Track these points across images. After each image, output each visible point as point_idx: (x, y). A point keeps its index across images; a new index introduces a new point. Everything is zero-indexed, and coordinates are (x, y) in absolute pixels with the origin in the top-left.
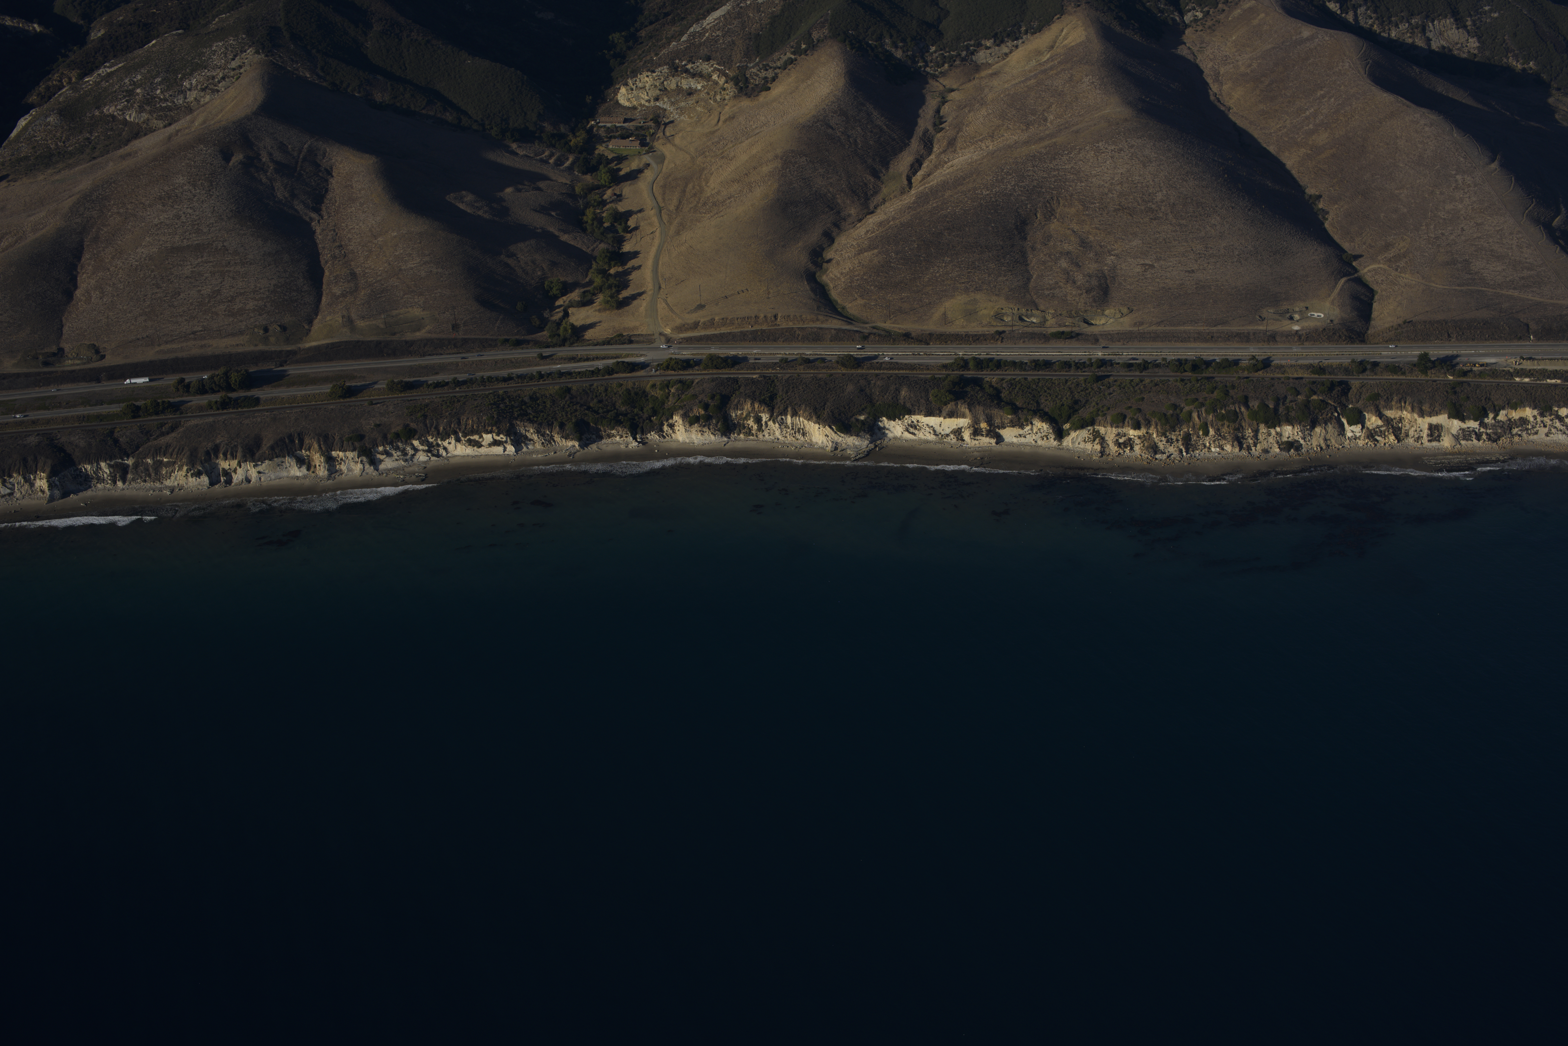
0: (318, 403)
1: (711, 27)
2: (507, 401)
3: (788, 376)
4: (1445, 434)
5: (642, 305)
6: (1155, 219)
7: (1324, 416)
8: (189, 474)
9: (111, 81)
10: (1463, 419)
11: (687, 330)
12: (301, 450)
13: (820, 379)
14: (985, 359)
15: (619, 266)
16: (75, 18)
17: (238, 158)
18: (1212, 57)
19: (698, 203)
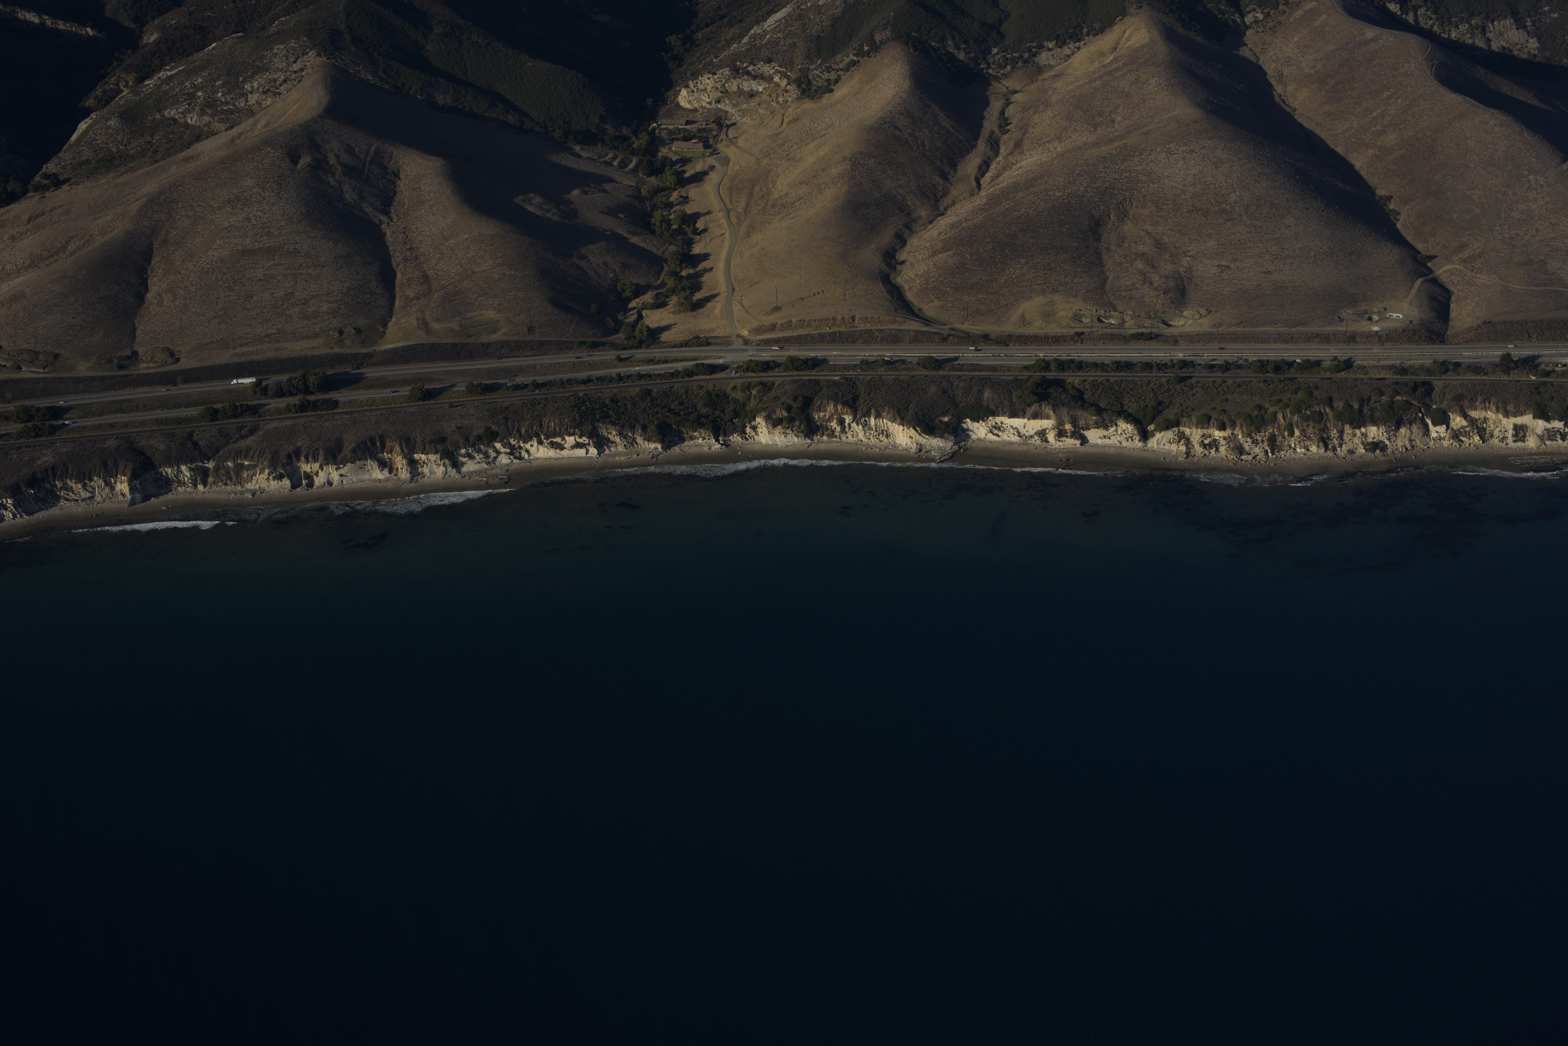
0: (397, 405)
1: (771, 29)
2: (588, 403)
3: (869, 378)
4: (1530, 434)
5: (717, 307)
6: (1229, 220)
7: (1409, 416)
8: (271, 478)
9: (172, 84)
10: (1547, 419)
11: (764, 332)
12: (383, 453)
13: (902, 381)
14: (1067, 360)
15: (690, 268)
16: (127, 22)
17: (305, 160)
18: (1274, 58)
19: (766, 205)
